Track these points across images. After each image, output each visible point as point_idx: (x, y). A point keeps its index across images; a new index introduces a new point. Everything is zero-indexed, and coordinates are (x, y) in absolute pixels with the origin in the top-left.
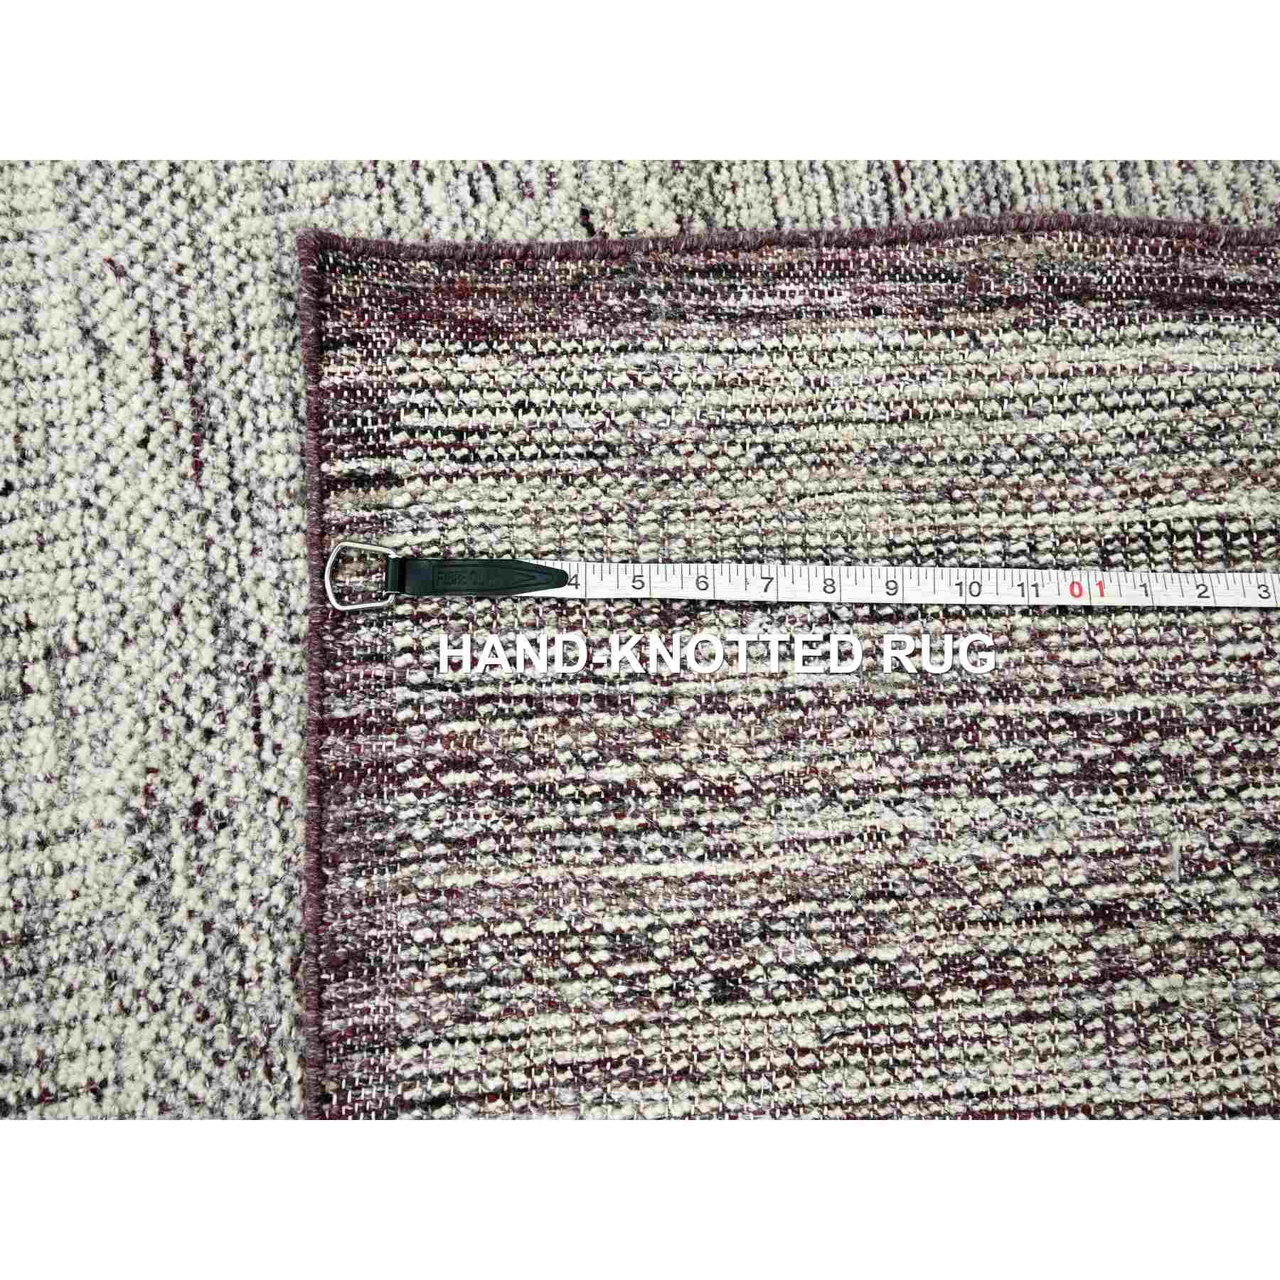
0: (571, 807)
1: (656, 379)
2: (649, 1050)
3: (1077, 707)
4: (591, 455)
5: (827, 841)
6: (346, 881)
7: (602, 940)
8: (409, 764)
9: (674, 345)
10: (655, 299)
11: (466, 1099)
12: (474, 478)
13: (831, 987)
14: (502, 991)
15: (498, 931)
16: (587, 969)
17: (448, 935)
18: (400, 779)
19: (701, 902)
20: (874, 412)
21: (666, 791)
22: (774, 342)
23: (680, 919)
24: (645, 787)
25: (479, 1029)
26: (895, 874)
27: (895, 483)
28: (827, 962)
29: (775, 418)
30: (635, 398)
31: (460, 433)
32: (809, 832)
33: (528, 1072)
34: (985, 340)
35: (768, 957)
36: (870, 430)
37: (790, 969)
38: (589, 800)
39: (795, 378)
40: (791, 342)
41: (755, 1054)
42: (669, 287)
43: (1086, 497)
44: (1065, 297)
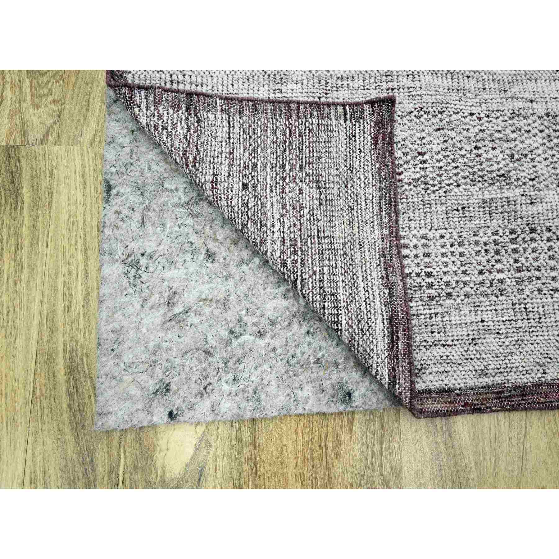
0: (281, 157)
1: (367, 183)
2: (235, 168)
3: (299, 282)
4: (350, 166)
5: (273, 213)
6: (270, 108)
7: (256, 161)
8: (291, 122)
9: (374, 188)
10: (384, 184)
11: (229, 130)
12: (346, 139)
13: (243, 210)
14: (248, 139)
15: (259, 139)
16: (251, 157)
17: (259, 129)
18: (288, 120)
19: (262, 183)
20: (361, 237)
21: (284, 179)
22: (375, 213)
23: (259, 178)
24: (284, 173)
25: (241, 133)
26: (265, 229)
27: (346, 240)
28: (248, 210)
29: (359, 212)
30: (362, 177)
31: (355, 136)
32: (275, 209)
33: (233, 143)
34: (378, 268)
35: (251, 196)
36: (357, 236)
37: (248, 200)
38: (282, 161)
39: (367, 218)
40: (375, 217)
41: (232, 191)
42: (387, 188)
43: (346, 291)
44: (389, 290)
